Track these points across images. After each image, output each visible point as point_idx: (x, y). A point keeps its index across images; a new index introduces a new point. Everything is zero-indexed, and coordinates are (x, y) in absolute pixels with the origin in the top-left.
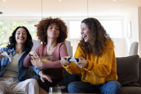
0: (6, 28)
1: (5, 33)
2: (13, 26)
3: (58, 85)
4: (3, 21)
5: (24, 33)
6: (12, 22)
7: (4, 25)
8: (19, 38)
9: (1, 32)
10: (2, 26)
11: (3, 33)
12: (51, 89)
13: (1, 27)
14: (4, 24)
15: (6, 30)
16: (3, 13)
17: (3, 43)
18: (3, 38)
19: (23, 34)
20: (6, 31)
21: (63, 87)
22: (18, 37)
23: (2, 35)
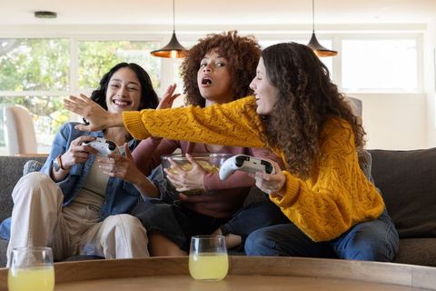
0: (69, 61)
1: (64, 75)
2: (89, 55)
3: (220, 231)
4: (59, 39)
5: (131, 86)
6: (86, 43)
7: (63, 52)
8: (114, 101)
9: (54, 72)
10: (55, 54)
11: (60, 74)
12: (197, 241)
13: (53, 56)
14: (60, 48)
15: (68, 65)
16: (58, 15)
17: (58, 105)
18: (60, 89)
19: (126, 88)
20: (67, 71)
21: (234, 239)
22: (113, 98)
23: (57, 80)
